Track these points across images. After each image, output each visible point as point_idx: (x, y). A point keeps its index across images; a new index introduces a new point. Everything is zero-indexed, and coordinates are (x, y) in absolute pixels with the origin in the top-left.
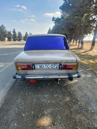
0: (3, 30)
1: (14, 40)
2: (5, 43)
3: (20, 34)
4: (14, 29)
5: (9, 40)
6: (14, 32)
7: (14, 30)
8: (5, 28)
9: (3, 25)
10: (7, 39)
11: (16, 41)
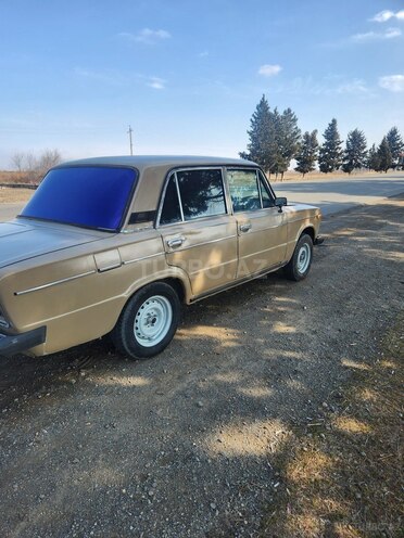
0: (287, 128)
1: (324, 169)
2: (283, 182)
3: (356, 139)
4: (334, 121)
5: (304, 167)
6: (331, 134)
7: (333, 125)
8: (295, 120)
9: (289, 110)
10: (294, 163)
11: (331, 170)
